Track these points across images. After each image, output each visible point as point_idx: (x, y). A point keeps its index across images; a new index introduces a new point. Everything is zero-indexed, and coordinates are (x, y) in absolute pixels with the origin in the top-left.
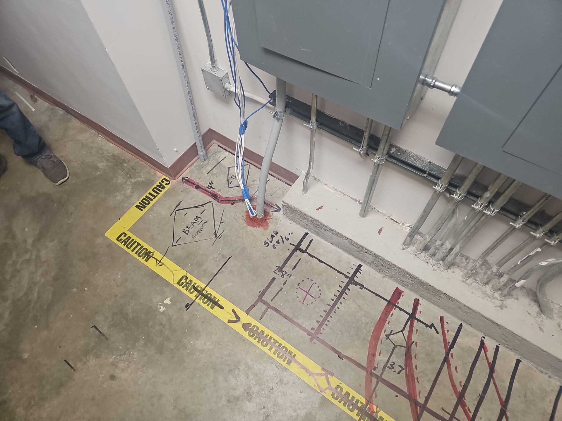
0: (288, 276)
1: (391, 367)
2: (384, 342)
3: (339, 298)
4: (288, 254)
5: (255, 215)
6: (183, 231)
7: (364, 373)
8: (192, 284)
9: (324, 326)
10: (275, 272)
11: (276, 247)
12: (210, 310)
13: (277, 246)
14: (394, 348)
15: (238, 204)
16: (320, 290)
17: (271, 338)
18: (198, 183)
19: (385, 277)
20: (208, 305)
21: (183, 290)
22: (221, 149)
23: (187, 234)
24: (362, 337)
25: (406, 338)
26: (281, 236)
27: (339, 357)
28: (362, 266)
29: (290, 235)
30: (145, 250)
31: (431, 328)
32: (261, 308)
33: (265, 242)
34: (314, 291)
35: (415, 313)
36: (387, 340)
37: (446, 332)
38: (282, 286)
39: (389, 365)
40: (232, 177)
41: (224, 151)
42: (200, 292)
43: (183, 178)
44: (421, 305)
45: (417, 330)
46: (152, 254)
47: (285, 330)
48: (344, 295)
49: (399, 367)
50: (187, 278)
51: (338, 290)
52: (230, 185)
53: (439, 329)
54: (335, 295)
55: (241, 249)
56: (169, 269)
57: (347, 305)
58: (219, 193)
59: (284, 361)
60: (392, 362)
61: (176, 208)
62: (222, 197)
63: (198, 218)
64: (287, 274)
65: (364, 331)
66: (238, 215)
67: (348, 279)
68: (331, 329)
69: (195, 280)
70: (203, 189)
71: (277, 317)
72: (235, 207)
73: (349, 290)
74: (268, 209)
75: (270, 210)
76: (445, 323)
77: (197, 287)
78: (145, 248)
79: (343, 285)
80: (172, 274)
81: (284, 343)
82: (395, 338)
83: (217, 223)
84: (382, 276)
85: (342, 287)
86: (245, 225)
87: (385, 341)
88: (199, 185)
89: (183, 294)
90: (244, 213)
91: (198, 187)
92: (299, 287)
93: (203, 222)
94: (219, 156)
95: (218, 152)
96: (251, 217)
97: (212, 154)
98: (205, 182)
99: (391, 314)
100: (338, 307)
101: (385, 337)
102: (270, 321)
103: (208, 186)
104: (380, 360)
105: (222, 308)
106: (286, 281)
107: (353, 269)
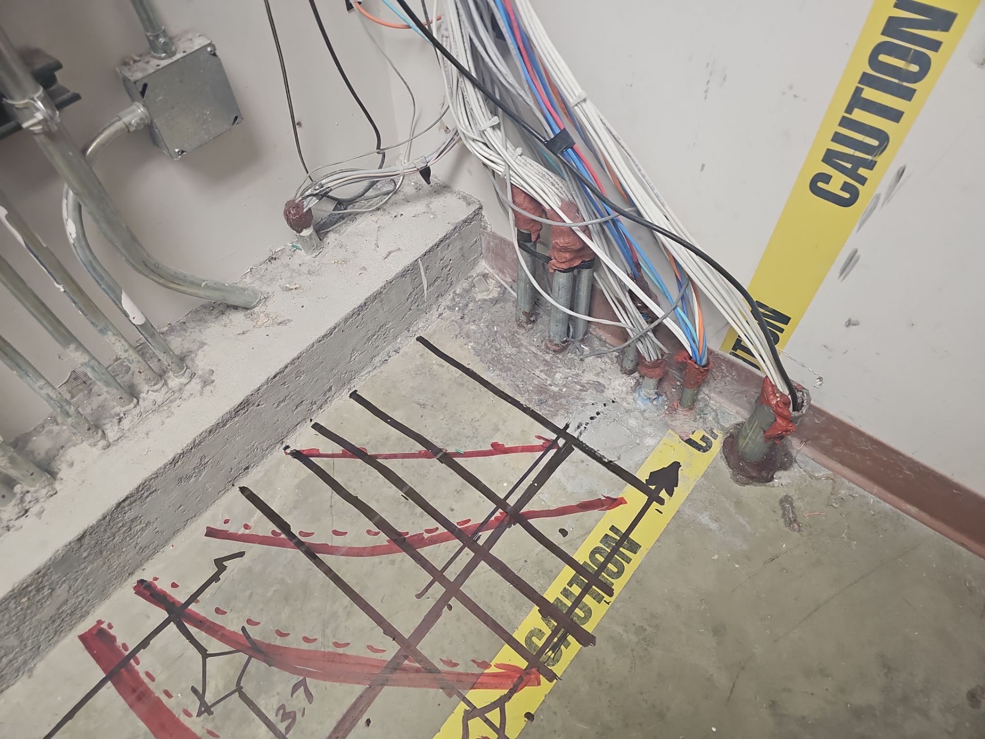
1: (290, 720)
2: (216, 727)
14: (243, 697)
19: (31, 670)
25: (228, 648)
31: (225, 568)
35: (171, 601)
36: (213, 713)
37: (247, 532)
39: (282, 727)
44: (156, 579)
45: (217, 611)
49: (294, 695)
53: (235, 547)
60: (277, 716)
76: (225, 528)
82: (217, 685)
84: (25, 678)
99: (146, 680)
101: (202, 716)
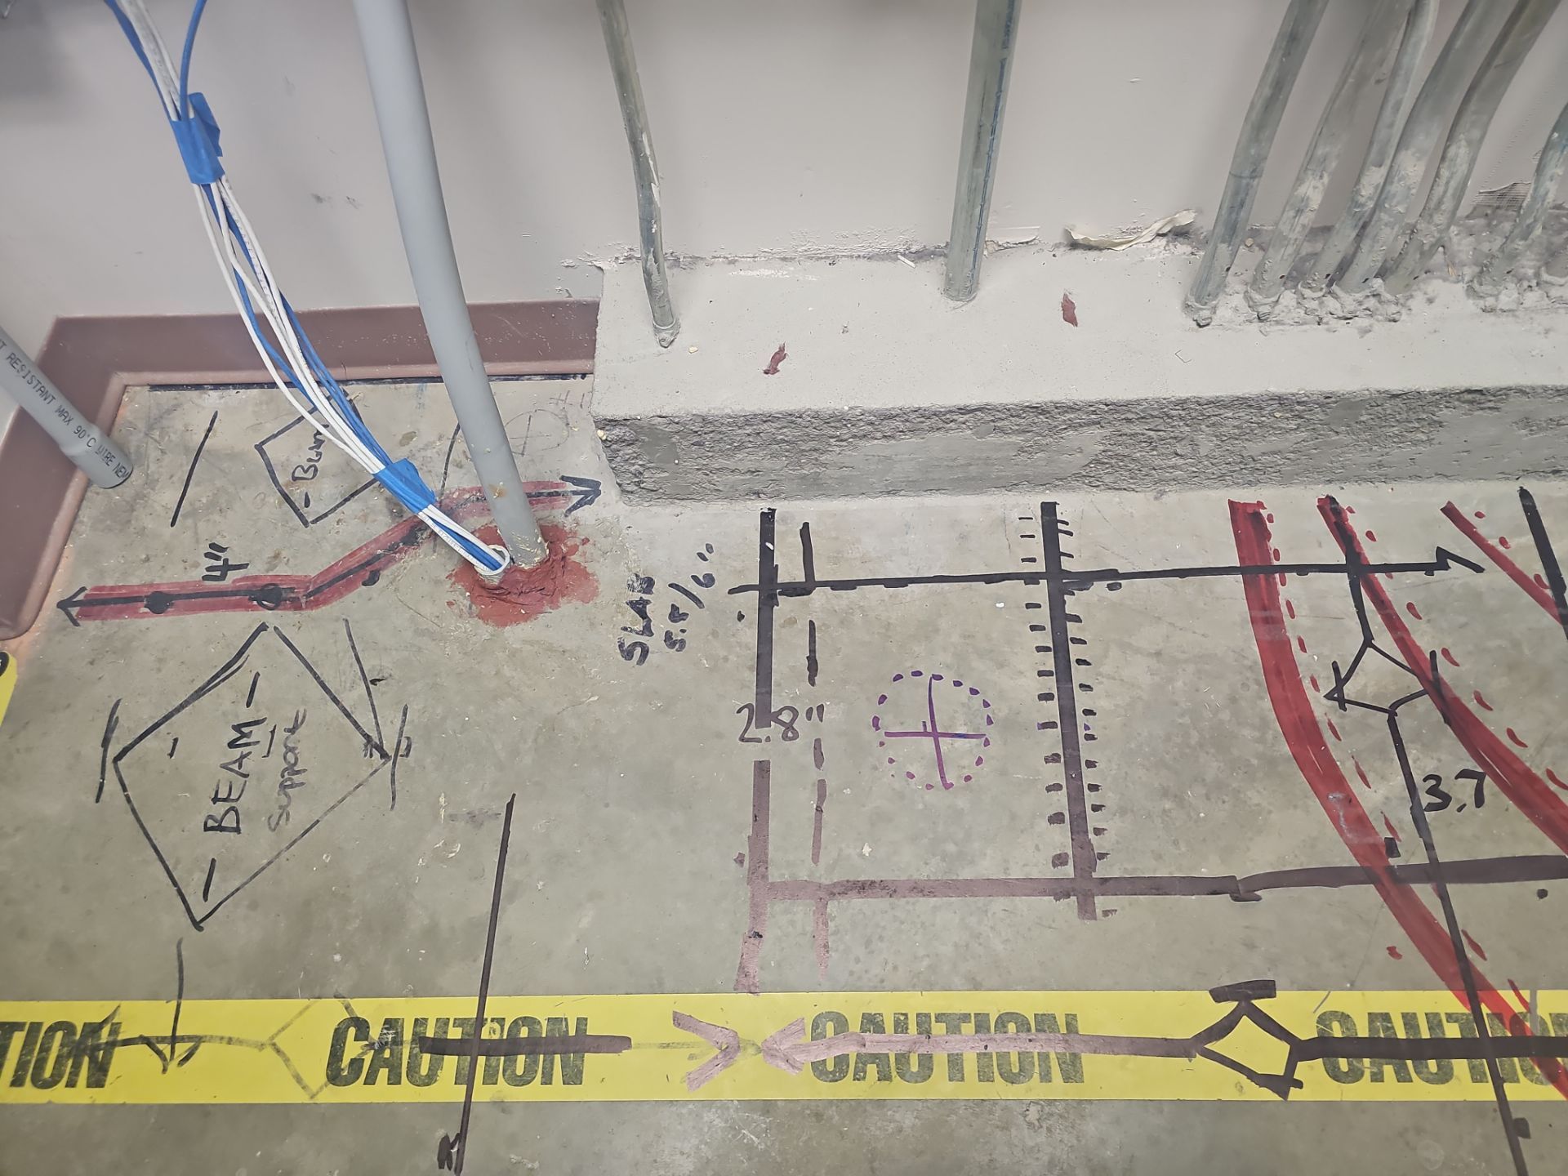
0: (809, 718)
1: (1439, 801)
2: (1343, 728)
3: (1063, 672)
4: (749, 634)
5: (505, 564)
6: (206, 829)
7: (1368, 894)
8: (408, 1035)
9: (1093, 820)
10: (746, 736)
11: (682, 642)
12: (573, 1093)
13: (683, 631)
14: (1392, 724)
15: (394, 567)
16: (974, 692)
17: (923, 1020)
18: (151, 585)
19: (1163, 493)
20: (547, 1080)
21: (382, 1092)
22: (173, 393)
23: (237, 830)
24: (1255, 762)
25: (1401, 658)
26: (671, 585)
27: (1236, 899)
28: (1056, 503)
29: (705, 559)
30: (59, 1035)
31: (1447, 568)
32: (792, 923)
33: (621, 646)
34: (953, 707)
35: (1357, 550)
36: (1345, 710)
37: (1501, 548)
38: (815, 775)
39: (1426, 799)
40: (296, 475)
41: (194, 394)
42: (470, 1046)
43: (63, 605)
44: (1351, 511)
45: (1410, 607)
46: (105, 1032)
47: (956, 945)
48: (1075, 652)
49: (1459, 780)
50: (361, 1026)
51: (1039, 649)
52: (310, 514)
53: (1476, 555)
54: (1041, 674)
55: (535, 740)
56: (240, 1042)
57: (1115, 679)
58: (281, 570)
59: (1046, 1077)
60: (1425, 780)
61: (105, 751)
62: (303, 581)
63: (245, 730)
64: (802, 715)
65: (1247, 732)
66: (427, 609)
67: (1044, 582)
68: (1123, 811)
69: (407, 1010)
70: (189, 596)
71: (886, 912)
72: (392, 588)
73: (1077, 619)
74: (546, 513)
75: (557, 514)
76: (1474, 521)
77: (440, 1035)
78: (53, 1029)
79: (1043, 616)
80: (274, 1054)
81: (994, 1003)
82: (1365, 686)
83: (354, 696)
84: (1151, 495)
85: (1043, 628)
86: (486, 630)
87: (1343, 717)
88: (164, 589)
89: (390, 1109)
90: (448, 586)
91: (159, 602)
92: (888, 734)
93: (281, 735)
94: (181, 427)
95: (169, 411)
96: (496, 582)
97: (142, 435)
98: (182, 565)
99: (1284, 609)
100: (1088, 712)
101: (1331, 703)
102: (872, 952)
103: (208, 569)
104: (1385, 804)
105: (619, 1043)
106: (818, 741)
107: (1033, 536)
